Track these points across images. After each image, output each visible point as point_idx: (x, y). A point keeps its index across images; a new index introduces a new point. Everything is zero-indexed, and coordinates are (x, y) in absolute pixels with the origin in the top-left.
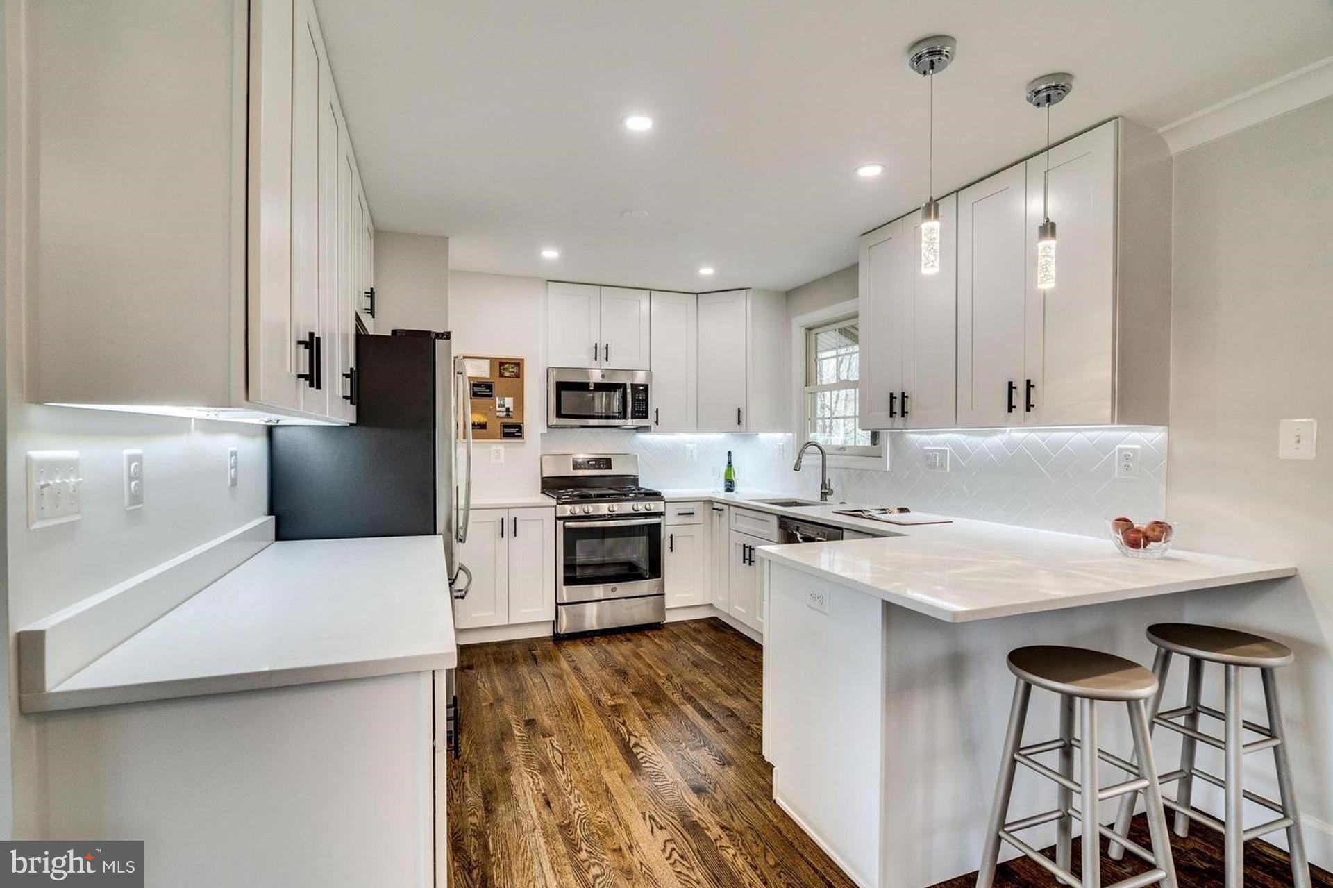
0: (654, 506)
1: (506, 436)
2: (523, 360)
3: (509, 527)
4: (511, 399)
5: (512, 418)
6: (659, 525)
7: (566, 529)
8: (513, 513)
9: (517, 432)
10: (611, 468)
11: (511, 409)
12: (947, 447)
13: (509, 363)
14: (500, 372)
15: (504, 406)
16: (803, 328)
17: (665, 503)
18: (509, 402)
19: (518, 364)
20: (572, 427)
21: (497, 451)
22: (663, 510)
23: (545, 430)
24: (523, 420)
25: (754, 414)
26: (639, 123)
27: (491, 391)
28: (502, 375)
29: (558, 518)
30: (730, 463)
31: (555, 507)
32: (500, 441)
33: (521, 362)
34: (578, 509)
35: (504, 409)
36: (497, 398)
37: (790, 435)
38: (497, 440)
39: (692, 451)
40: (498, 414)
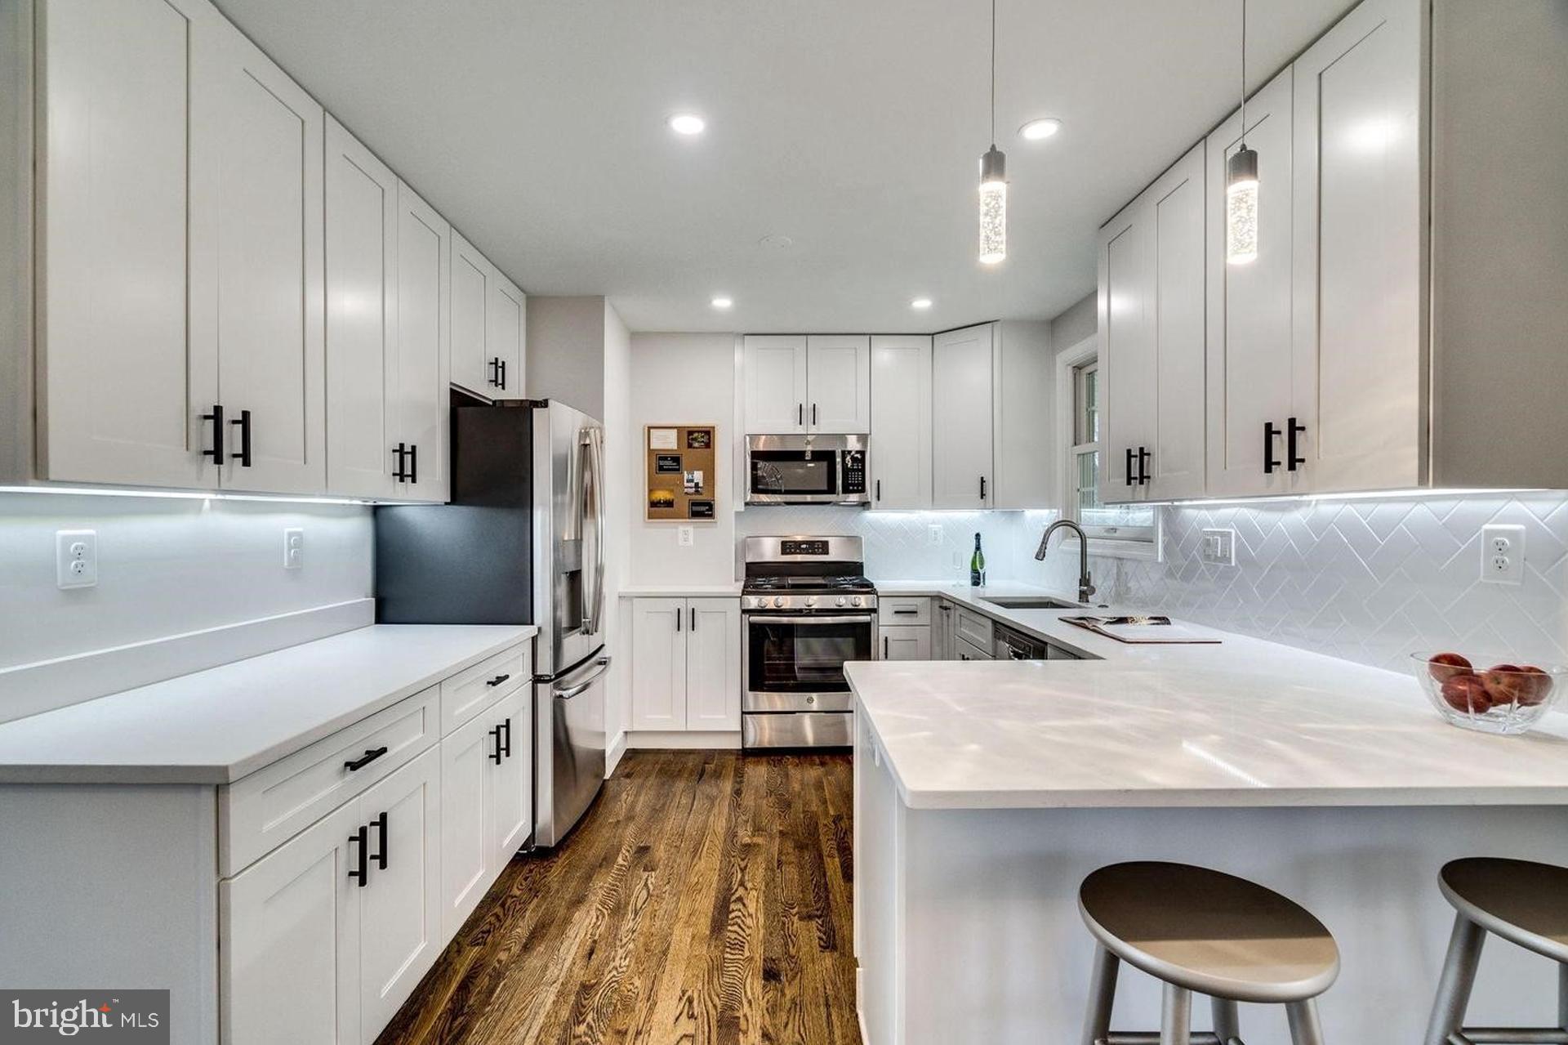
0: (863, 601)
1: (696, 514)
2: (714, 428)
3: (685, 620)
4: (701, 473)
5: (701, 494)
6: (868, 625)
7: (752, 626)
8: (692, 603)
9: (707, 510)
10: (827, 553)
11: (701, 485)
12: (1232, 527)
13: (698, 432)
14: (689, 443)
15: (692, 481)
16: (1070, 368)
17: (878, 597)
18: (698, 476)
19: (708, 433)
20: (778, 504)
21: (686, 533)
22: (876, 607)
23: (742, 508)
24: (714, 497)
25: (1000, 487)
27: (679, 464)
28: (690, 446)
29: (744, 611)
30: (978, 548)
31: (741, 597)
32: (688, 520)
33: (711, 430)
34: (770, 602)
35: (693, 485)
36: (685, 472)
37: (1055, 511)
38: (684, 520)
39: (936, 533)
40: (686, 490)
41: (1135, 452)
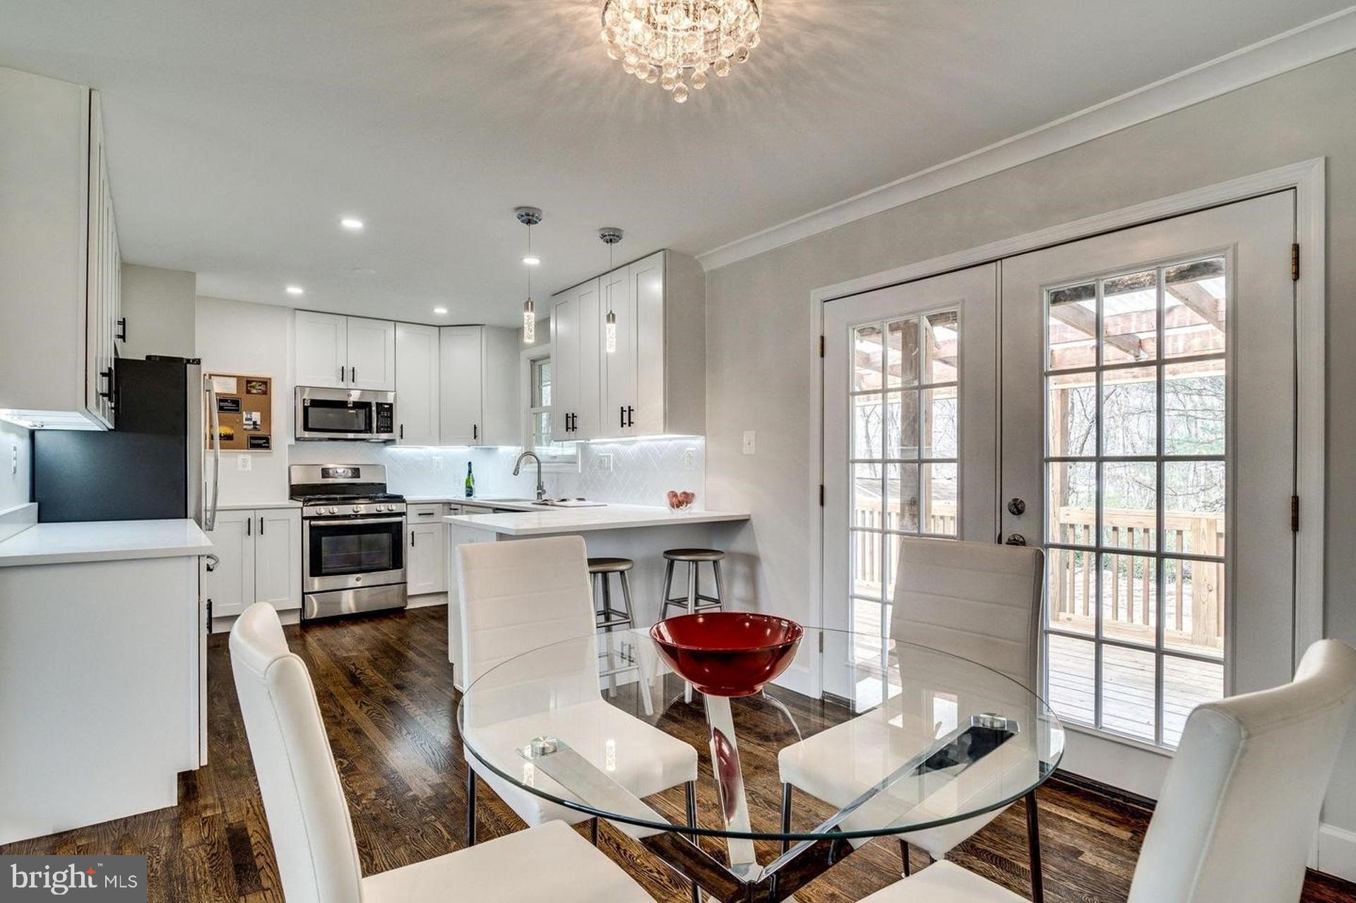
0: (395, 507)
1: (254, 446)
2: (270, 379)
3: (255, 527)
4: (259, 413)
5: (259, 430)
6: (401, 523)
7: (312, 528)
8: (260, 514)
9: (264, 443)
10: (359, 477)
11: (258, 423)
12: (611, 453)
13: (256, 381)
14: (247, 389)
15: (251, 419)
16: (529, 360)
17: (407, 504)
18: (256, 416)
19: (266, 383)
20: (320, 440)
21: (245, 460)
22: (405, 511)
23: (293, 441)
24: (270, 432)
25: (487, 431)
26: (352, 224)
27: (238, 406)
28: (248, 392)
29: (304, 518)
30: (470, 472)
31: (302, 508)
32: (247, 451)
33: (268, 381)
34: (324, 510)
35: (252, 423)
36: (244, 413)
37: (520, 448)
38: (243, 450)
39: (438, 462)
40: (245, 427)
41: (570, 415)
